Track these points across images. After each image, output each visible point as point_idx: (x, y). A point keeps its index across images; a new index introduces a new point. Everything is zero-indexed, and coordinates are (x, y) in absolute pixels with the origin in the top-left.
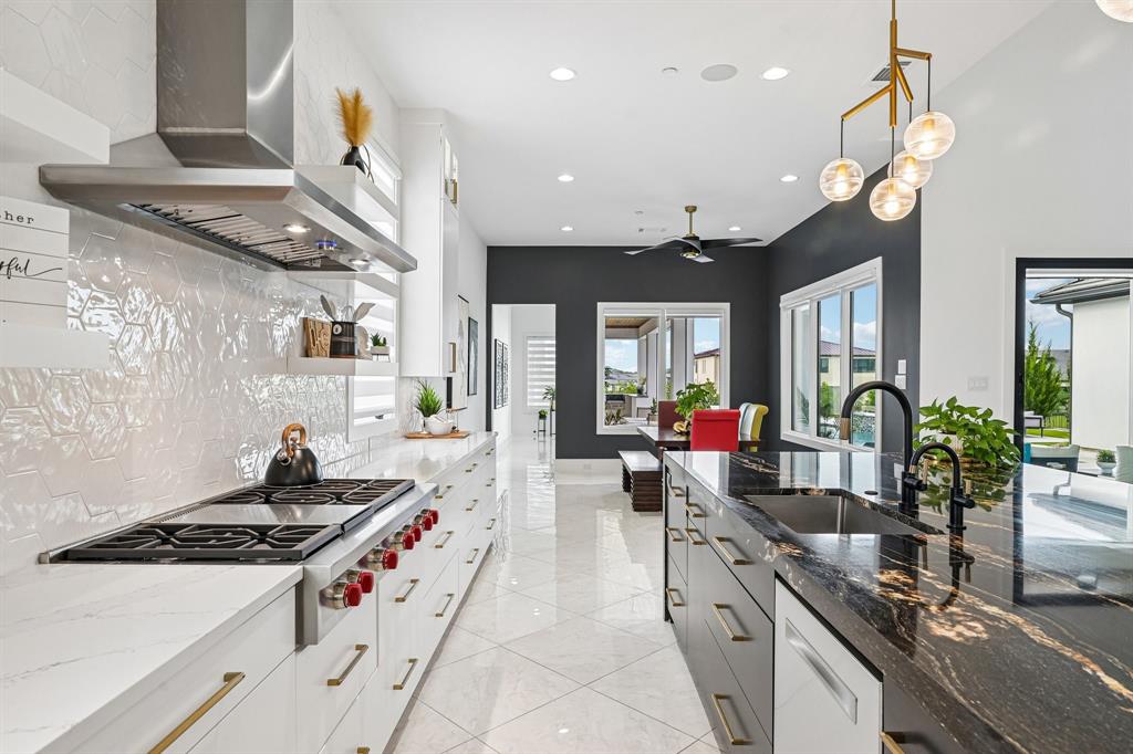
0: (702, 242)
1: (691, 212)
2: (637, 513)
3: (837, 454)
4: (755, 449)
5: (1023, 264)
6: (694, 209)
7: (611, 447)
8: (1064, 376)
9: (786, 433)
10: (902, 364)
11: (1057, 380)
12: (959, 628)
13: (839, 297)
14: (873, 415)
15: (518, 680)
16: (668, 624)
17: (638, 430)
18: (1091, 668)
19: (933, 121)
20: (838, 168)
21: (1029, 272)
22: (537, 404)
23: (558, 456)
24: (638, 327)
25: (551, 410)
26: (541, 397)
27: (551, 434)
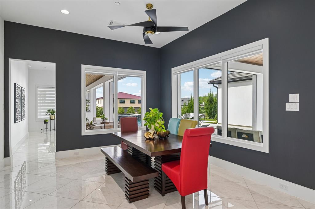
22: (42, 117)
25: (51, 119)
26: (45, 114)
27: (50, 130)
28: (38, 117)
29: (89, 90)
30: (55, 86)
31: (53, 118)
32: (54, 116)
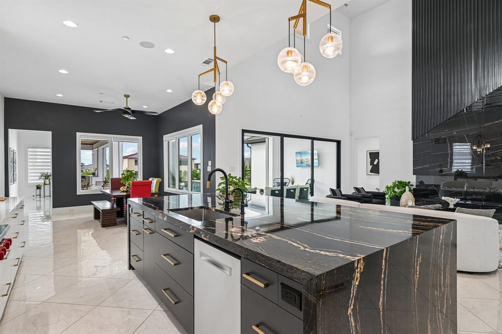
0: (132, 111)
1: (127, 97)
2: (104, 228)
3: (187, 195)
4: (156, 196)
5: (244, 131)
6: (128, 96)
7: (87, 200)
8: (248, 167)
9: (166, 189)
10: (210, 163)
11: (246, 168)
12: (258, 239)
13: (187, 137)
14: (200, 181)
15: (59, 315)
16: (131, 270)
17: (101, 191)
18: (289, 242)
19: (228, 84)
20: (197, 93)
21: (245, 134)
22: (34, 182)
23: (54, 207)
24: (92, 144)
25: (45, 184)
26: (38, 178)
27: (44, 197)
28: (29, 182)
29: (97, 149)
30: (51, 147)
31: (48, 183)
32: (49, 181)
